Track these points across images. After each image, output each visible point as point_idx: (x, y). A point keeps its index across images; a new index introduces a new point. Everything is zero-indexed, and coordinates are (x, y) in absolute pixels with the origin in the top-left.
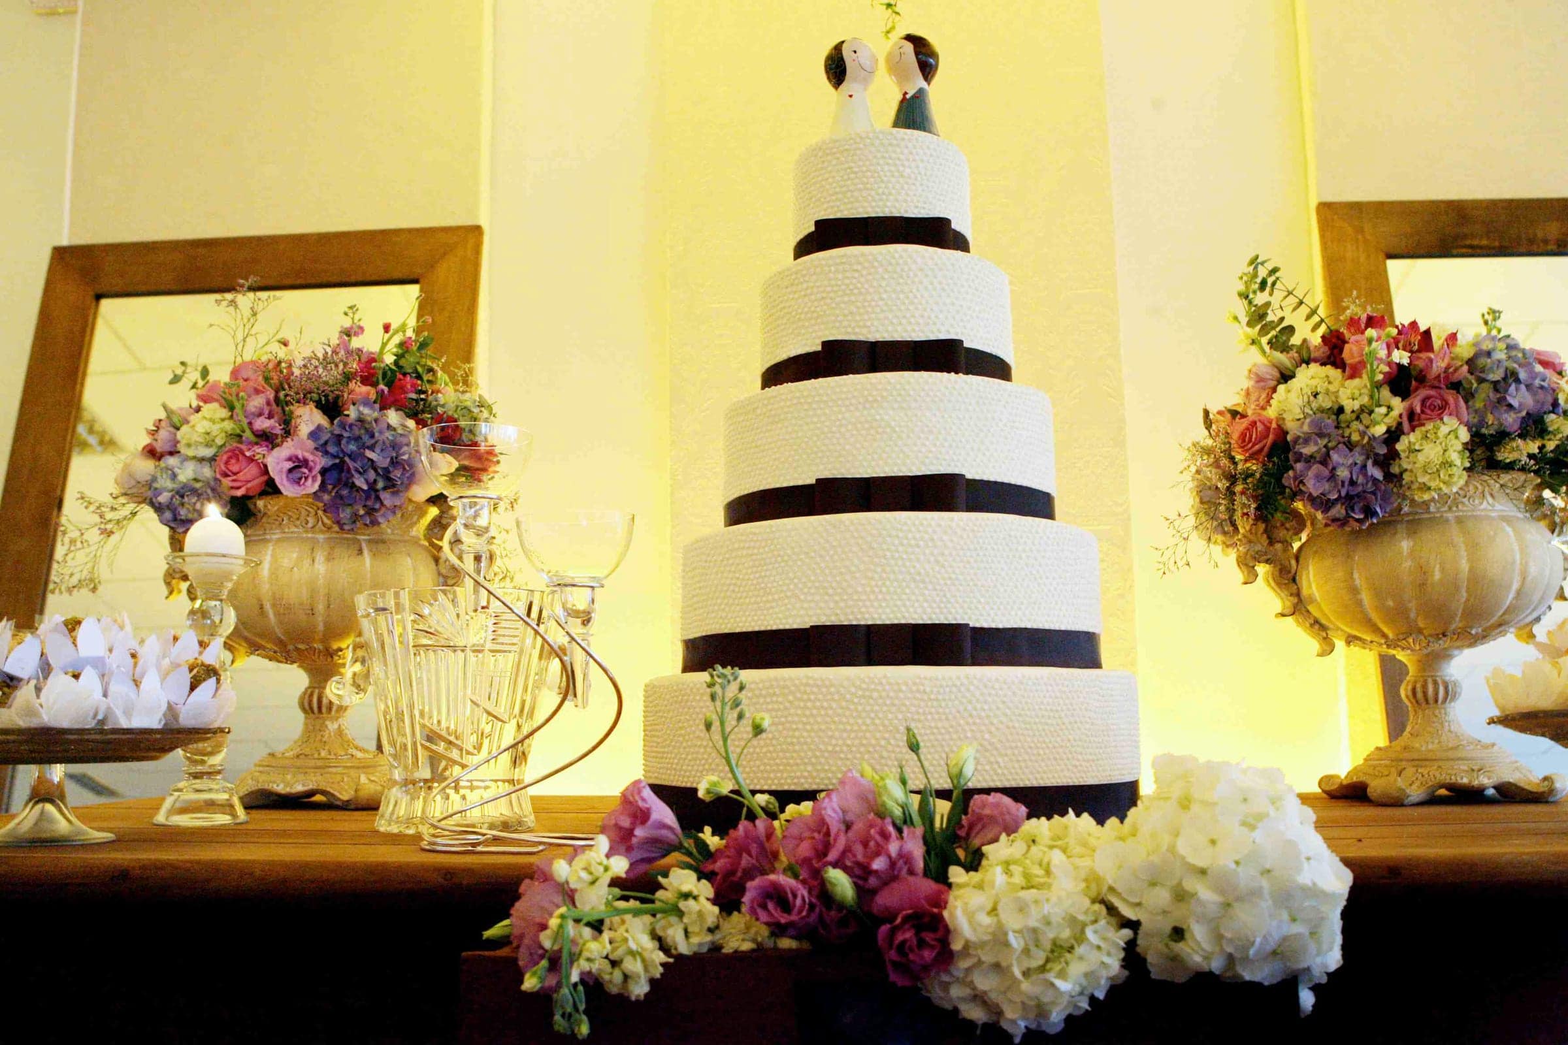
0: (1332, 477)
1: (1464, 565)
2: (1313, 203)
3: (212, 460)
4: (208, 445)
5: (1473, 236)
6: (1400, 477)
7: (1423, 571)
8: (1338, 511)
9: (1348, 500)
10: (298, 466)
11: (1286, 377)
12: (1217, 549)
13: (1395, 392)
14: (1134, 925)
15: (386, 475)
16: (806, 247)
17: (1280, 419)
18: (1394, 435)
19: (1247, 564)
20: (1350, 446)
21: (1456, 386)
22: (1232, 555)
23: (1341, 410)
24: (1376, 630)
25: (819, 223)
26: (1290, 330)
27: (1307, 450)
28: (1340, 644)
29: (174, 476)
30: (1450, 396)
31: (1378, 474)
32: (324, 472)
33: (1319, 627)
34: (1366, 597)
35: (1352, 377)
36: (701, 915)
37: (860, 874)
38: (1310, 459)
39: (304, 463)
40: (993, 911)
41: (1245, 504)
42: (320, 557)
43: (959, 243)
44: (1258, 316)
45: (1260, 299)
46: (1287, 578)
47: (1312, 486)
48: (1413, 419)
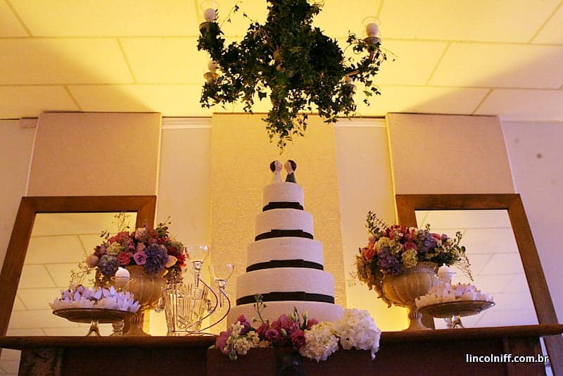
0: (387, 263)
1: (418, 284)
2: (395, 194)
3: (116, 256)
4: (115, 252)
5: (437, 204)
6: (402, 263)
7: (409, 285)
8: (389, 270)
9: (391, 268)
10: (141, 258)
11: (377, 240)
12: (363, 283)
13: (401, 243)
14: (340, 338)
15: (161, 260)
16: (265, 209)
17: (376, 250)
18: (401, 253)
19: (370, 286)
20: (391, 255)
21: (414, 242)
22: (367, 284)
23: (389, 247)
24: (400, 300)
25: (270, 203)
26: (378, 229)
27: (381, 256)
28: (393, 305)
29: (107, 259)
30: (413, 244)
31: (398, 262)
32: (147, 259)
33: (387, 301)
34: (397, 291)
35: (391, 239)
36: (256, 339)
37: (287, 330)
38: (382, 258)
39: (142, 257)
40: (314, 335)
41: (369, 270)
42: (142, 281)
43: (301, 208)
44: (371, 225)
45: (371, 221)
46: (379, 289)
47: (383, 265)
48: (405, 249)
